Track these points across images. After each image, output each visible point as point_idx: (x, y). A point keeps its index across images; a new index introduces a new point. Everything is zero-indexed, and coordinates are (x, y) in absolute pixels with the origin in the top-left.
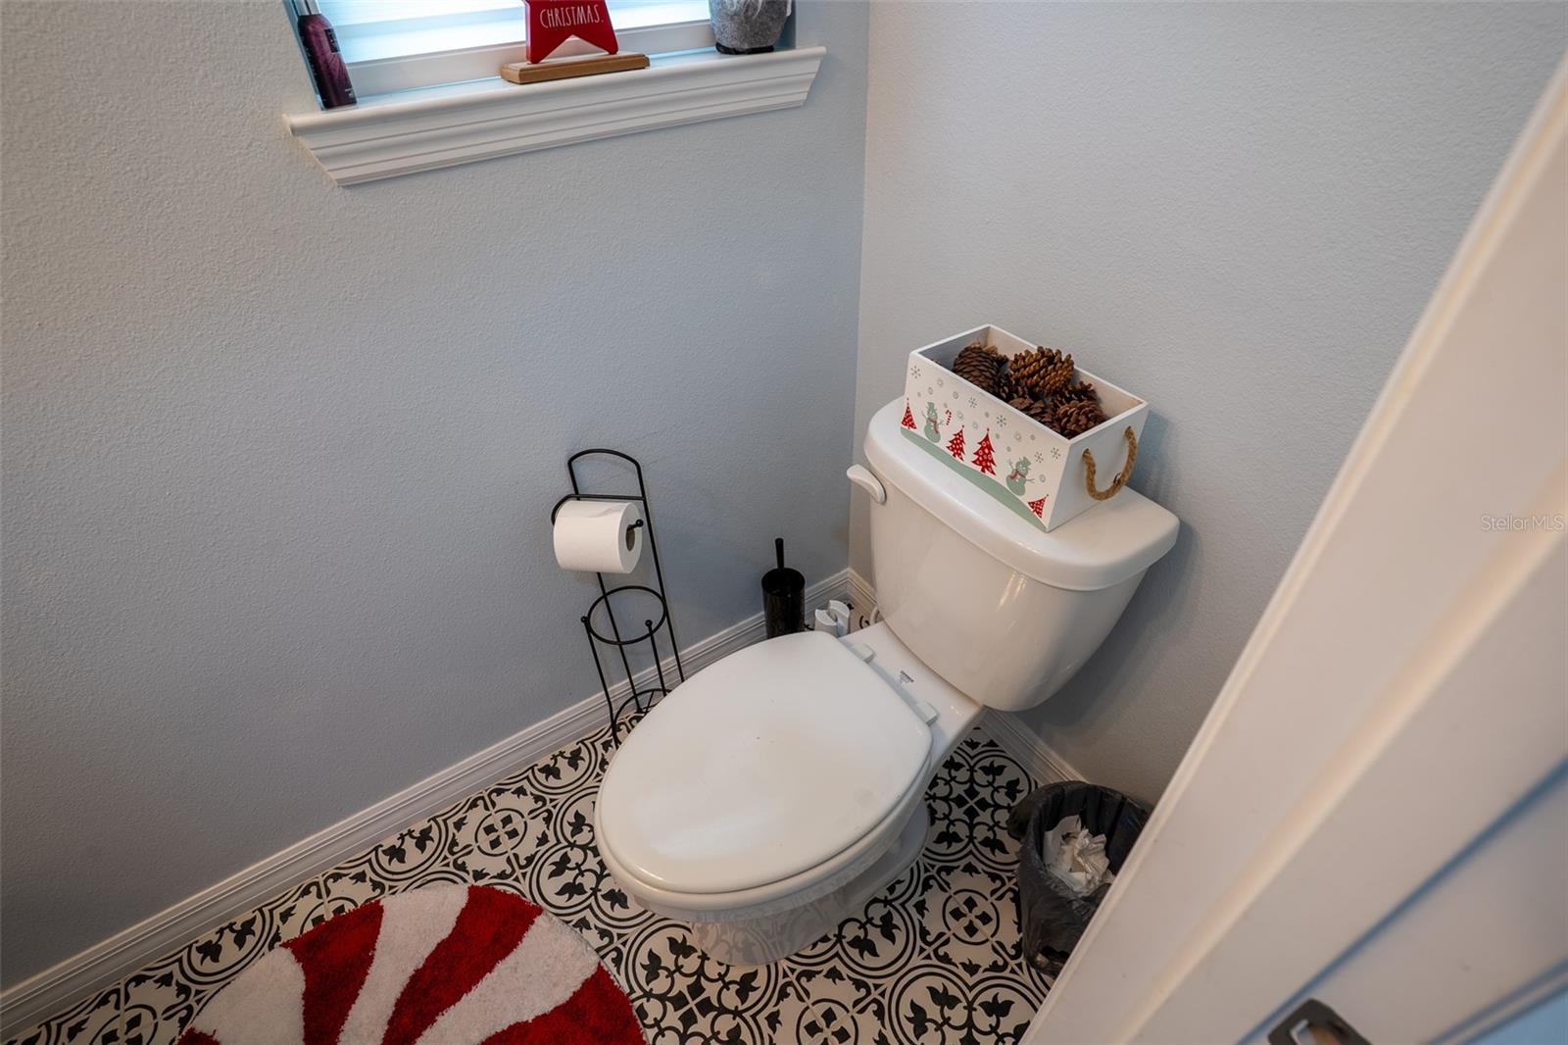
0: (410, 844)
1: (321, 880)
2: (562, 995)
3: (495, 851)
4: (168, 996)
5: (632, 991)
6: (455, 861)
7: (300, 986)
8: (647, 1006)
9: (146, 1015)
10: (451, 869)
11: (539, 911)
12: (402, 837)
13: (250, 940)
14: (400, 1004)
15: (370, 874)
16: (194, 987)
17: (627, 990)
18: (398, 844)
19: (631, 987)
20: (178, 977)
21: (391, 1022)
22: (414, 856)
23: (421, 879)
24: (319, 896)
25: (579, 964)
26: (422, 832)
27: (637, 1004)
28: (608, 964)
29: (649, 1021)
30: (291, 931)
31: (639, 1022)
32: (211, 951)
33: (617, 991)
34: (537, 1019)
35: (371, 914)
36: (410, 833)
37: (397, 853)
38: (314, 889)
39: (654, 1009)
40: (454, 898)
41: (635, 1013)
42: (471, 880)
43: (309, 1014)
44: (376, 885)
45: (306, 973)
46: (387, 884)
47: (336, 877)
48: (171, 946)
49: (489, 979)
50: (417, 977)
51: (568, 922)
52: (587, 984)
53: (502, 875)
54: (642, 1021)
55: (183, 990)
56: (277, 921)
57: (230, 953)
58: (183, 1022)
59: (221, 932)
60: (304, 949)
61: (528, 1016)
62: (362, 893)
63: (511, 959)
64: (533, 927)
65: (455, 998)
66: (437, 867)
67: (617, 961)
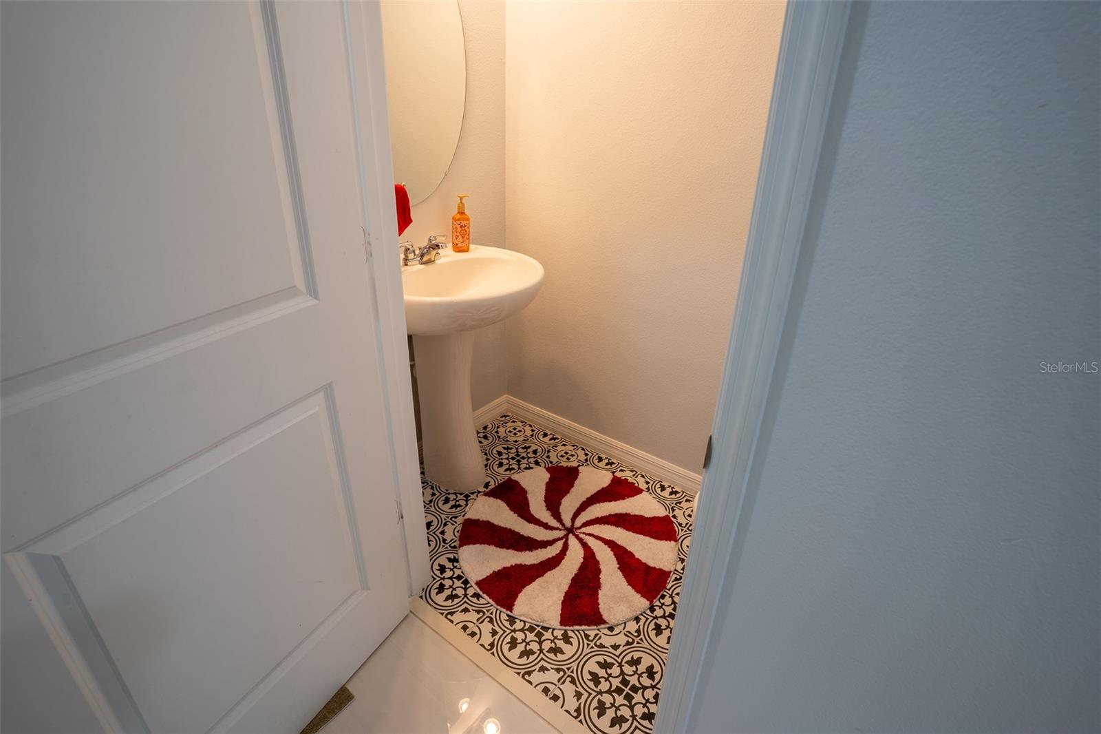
0: (669, 490)
1: (639, 473)
2: (651, 563)
3: (687, 518)
4: (582, 458)
5: (669, 590)
6: (673, 507)
7: (605, 485)
8: (666, 598)
9: (576, 457)
10: (670, 507)
11: (676, 541)
12: (670, 486)
13: (609, 466)
14: (617, 515)
15: (650, 485)
16: (588, 462)
17: (668, 588)
18: (666, 486)
19: (670, 588)
20: (589, 457)
21: (610, 515)
22: (666, 493)
23: (661, 500)
24: (633, 475)
25: (666, 563)
26: (676, 491)
27: (665, 593)
28: (673, 577)
29: (662, 601)
30: (619, 474)
31: (659, 596)
32: (600, 459)
33: (665, 583)
34: (638, 559)
35: (639, 491)
36: (673, 488)
37: (663, 488)
38: (634, 473)
39: (667, 601)
40: (661, 512)
41: (661, 594)
42: (671, 515)
43: (599, 492)
44: (648, 488)
45: (610, 485)
46: (651, 491)
47: (643, 476)
48: (595, 448)
49: (641, 537)
50: (627, 515)
51: (679, 554)
52: (660, 570)
53: (680, 524)
54: (660, 598)
55: (586, 460)
56: (619, 470)
57: (602, 464)
58: (579, 466)
59: (606, 458)
60: (616, 481)
61: (637, 556)
62: (643, 486)
63: (653, 540)
64: (669, 542)
65: (628, 530)
66: (667, 502)
67: (676, 579)
